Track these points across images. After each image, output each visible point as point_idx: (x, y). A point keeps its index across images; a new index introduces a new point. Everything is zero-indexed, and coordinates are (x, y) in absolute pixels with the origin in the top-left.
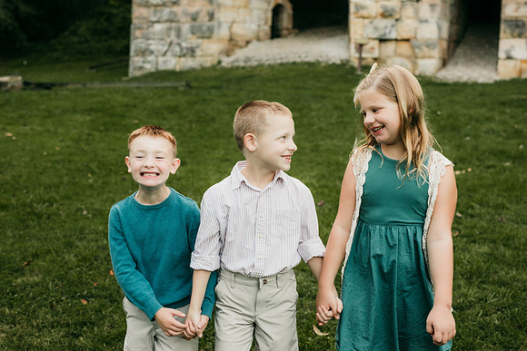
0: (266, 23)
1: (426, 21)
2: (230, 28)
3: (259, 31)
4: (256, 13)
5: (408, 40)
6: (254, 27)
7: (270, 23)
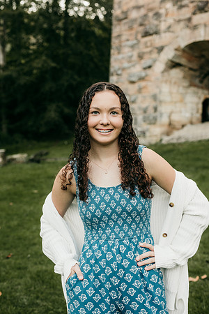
0: (197, 112)
2: (169, 117)
3: (192, 118)
4: (189, 106)
6: (188, 115)
7: (201, 111)
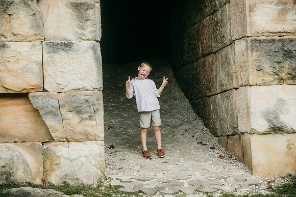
1: (67, 45)
5: (22, 96)
